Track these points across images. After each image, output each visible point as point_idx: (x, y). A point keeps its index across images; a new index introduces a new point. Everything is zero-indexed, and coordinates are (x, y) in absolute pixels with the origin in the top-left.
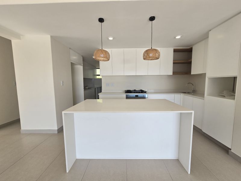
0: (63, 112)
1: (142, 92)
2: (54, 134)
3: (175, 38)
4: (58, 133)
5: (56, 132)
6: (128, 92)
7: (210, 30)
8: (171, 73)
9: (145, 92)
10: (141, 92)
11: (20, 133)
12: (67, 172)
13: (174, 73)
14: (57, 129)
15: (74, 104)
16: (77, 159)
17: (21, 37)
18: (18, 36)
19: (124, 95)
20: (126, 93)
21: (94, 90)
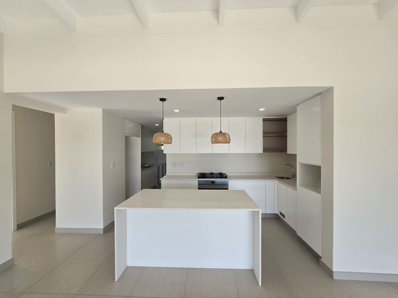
0: (115, 208)
1: (221, 176)
2: (98, 235)
3: (258, 110)
4: (104, 233)
5: (102, 232)
6: (202, 176)
7: (298, 105)
8: (261, 151)
9: (226, 177)
10: (220, 178)
11: (54, 231)
12: (116, 280)
13: (265, 150)
14: (102, 227)
15: (127, 197)
16: (127, 267)
17: (67, 110)
18: (63, 110)
19: (196, 182)
20: (199, 178)
21: (157, 168)
